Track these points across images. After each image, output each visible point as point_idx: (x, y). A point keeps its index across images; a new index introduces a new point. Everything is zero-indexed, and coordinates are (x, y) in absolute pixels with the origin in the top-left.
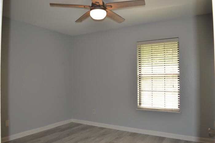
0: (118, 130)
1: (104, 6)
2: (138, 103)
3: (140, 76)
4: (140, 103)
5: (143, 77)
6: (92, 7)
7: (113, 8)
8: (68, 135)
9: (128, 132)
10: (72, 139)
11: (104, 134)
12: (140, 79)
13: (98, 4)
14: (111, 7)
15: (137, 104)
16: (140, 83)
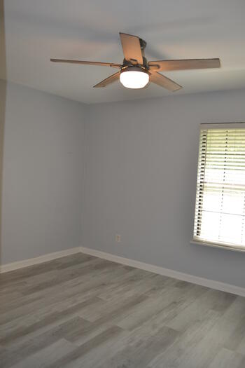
0: (157, 275)
1: (145, 66)
2: (195, 231)
3: (202, 184)
4: (198, 232)
5: (206, 187)
6: (123, 66)
7: (160, 69)
8: (73, 276)
9: (174, 280)
10: (79, 284)
11: (132, 280)
12: (201, 189)
13: (134, 63)
14: (159, 67)
15: (193, 232)
16: (200, 196)
